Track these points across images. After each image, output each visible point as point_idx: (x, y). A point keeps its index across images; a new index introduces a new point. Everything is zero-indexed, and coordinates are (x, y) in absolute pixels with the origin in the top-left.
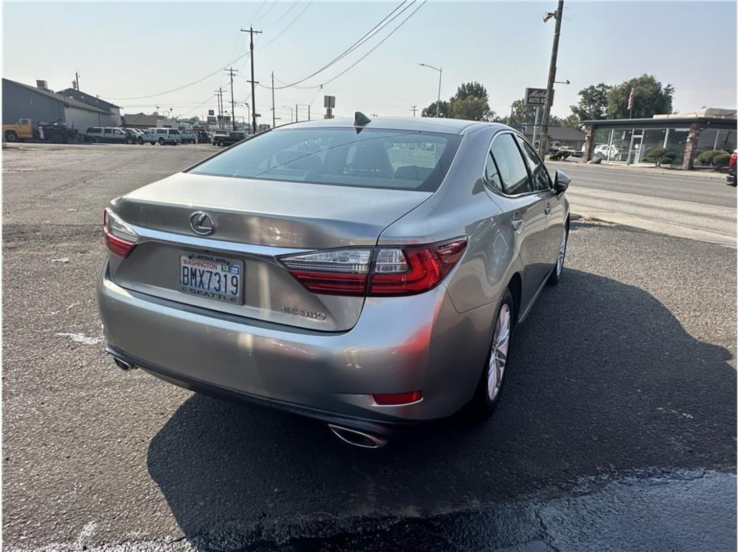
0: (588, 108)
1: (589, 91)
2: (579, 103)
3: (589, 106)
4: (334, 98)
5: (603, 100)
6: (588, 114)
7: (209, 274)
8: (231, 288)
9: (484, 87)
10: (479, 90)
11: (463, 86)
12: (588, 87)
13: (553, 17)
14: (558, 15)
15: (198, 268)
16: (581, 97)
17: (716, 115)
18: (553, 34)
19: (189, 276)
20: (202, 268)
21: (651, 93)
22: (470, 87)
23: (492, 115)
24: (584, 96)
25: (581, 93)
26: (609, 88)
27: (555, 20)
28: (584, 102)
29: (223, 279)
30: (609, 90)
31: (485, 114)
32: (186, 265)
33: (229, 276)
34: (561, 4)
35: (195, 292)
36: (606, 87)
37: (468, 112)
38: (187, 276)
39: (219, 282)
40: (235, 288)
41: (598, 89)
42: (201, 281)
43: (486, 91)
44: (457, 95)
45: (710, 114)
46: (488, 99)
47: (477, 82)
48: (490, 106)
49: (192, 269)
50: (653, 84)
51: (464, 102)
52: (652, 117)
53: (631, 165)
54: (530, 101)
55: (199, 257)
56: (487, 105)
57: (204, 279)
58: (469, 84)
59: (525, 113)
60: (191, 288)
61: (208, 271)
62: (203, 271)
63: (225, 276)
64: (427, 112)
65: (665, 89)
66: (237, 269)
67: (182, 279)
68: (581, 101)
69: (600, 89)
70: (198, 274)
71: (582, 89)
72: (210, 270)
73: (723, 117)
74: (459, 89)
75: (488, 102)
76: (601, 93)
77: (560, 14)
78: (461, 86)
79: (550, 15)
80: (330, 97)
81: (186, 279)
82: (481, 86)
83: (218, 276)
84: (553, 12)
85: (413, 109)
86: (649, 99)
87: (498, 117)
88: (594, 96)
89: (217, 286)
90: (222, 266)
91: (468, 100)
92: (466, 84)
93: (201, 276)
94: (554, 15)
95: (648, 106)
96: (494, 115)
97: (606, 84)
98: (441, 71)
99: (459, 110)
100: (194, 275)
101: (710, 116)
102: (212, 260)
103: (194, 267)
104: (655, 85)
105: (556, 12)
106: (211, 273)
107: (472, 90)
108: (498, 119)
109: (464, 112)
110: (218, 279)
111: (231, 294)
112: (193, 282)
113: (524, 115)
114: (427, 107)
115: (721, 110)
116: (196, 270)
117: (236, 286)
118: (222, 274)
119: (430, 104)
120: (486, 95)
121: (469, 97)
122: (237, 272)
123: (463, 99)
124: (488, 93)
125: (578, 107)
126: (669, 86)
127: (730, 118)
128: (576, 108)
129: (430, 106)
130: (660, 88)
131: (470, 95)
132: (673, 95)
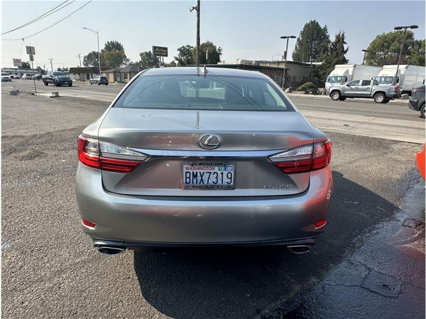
0: (183, 58)
1: (182, 49)
2: (178, 55)
3: (184, 57)
4: (34, 48)
5: (190, 54)
6: (183, 61)
7: (208, 174)
8: (226, 180)
9: (121, 45)
10: (118, 46)
11: (108, 42)
12: (181, 47)
13: (195, 9)
14: (198, 9)
15: (198, 171)
16: (179, 52)
17: (245, 63)
18: (196, 19)
19: (191, 178)
20: (202, 171)
21: (212, 51)
22: (112, 43)
23: (128, 61)
24: (180, 52)
25: (178, 50)
26: (192, 48)
27: (196, 11)
28: (180, 55)
29: (220, 176)
30: (192, 49)
31: (124, 60)
32: (187, 171)
33: (225, 173)
34: (199, 2)
35: (197, 188)
36: (191, 47)
37: (114, 59)
38: (189, 178)
39: (216, 178)
40: (230, 180)
41: (186, 48)
42: (202, 179)
43: (122, 46)
44: (105, 48)
45: (242, 62)
46: (125, 51)
47: (116, 41)
48: (126, 55)
49: (193, 173)
50: (212, 46)
51: (110, 52)
52: (217, 64)
53: (212, 89)
54: (156, 53)
55: (200, 164)
56: (125, 55)
57: (203, 178)
58: (111, 42)
59: (147, 60)
60: (193, 185)
61: (207, 172)
62: (204, 173)
63: (222, 173)
64: (87, 58)
65: (218, 49)
66: (231, 168)
67: (184, 181)
68: (179, 54)
69: (188, 48)
70: (199, 175)
71: (179, 48)
72: (208, 171)
73: (248, 64)
74: (106, 44)
75: (125, 53)
76: (188, 50)
77: (199, 8)
78: (107, 43)
79: (194, 8)
80: (30, 47)
81: (188, 180)
82: (119, 43)
83: (216, 174)
84: (195, 7)
85: (78, 56)
86: (212, 54)
87: (132, 62)
88: (185, 52)
89: (215, 180)
90: (219, 167)
91: (113, 52)
92: (110, 42)
93: (202, 176)
94: (195, 8)
95: (212, 58)
96: (130, 61)
97: (190, 45)
98: (98, 33)
99: (108, 57)
100: (195, 176)
101: (243, 64)
102: (211, 164)
103: (195, 172)
104: (213, 47)
105: (196, 7)
106: (210, 173)
107: (114, 45)
108: (132, 63)
109: (111, 59)
110: (216, 176)
111: (227, 184)
112: (195, 181)
113: (147, 61)
114: (87, 55)
115: (247, 61)
116: (197, 173)
117: (231, 178)
118: (219, 173)
119: (88, 53)
120: (123, 49)
121: (113, 50)
122: (231, 170)
123: (109, 51)
124: (124, 47)
125: (178, 57)
126: (220, 48)
127: (250, 64)
128: (177, 58)
129: (88, 55)
130: (216, 48)
131: (113, 48)
132: (222, 52)
